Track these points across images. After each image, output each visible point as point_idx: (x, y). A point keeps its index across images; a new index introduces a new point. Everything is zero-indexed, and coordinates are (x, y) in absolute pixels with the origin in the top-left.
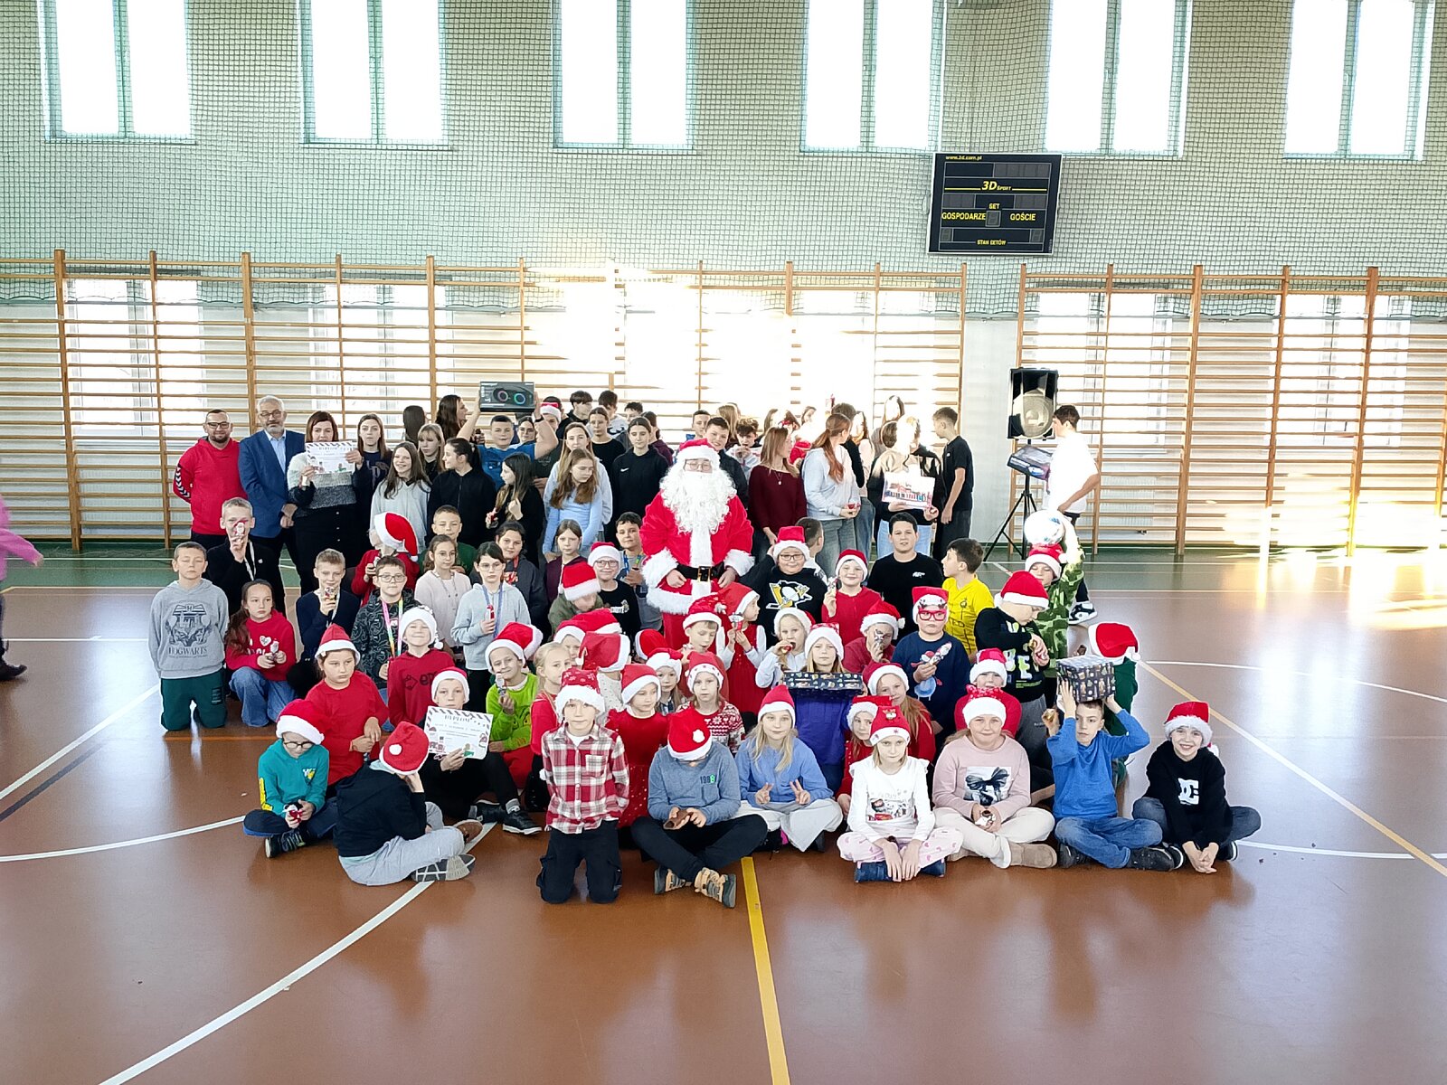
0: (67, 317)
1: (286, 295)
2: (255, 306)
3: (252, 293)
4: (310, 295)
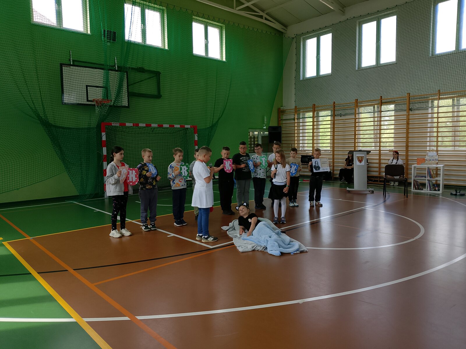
0: (357, 117)
1: (421, 105)
2: (410, 110)
4: (430, 104)
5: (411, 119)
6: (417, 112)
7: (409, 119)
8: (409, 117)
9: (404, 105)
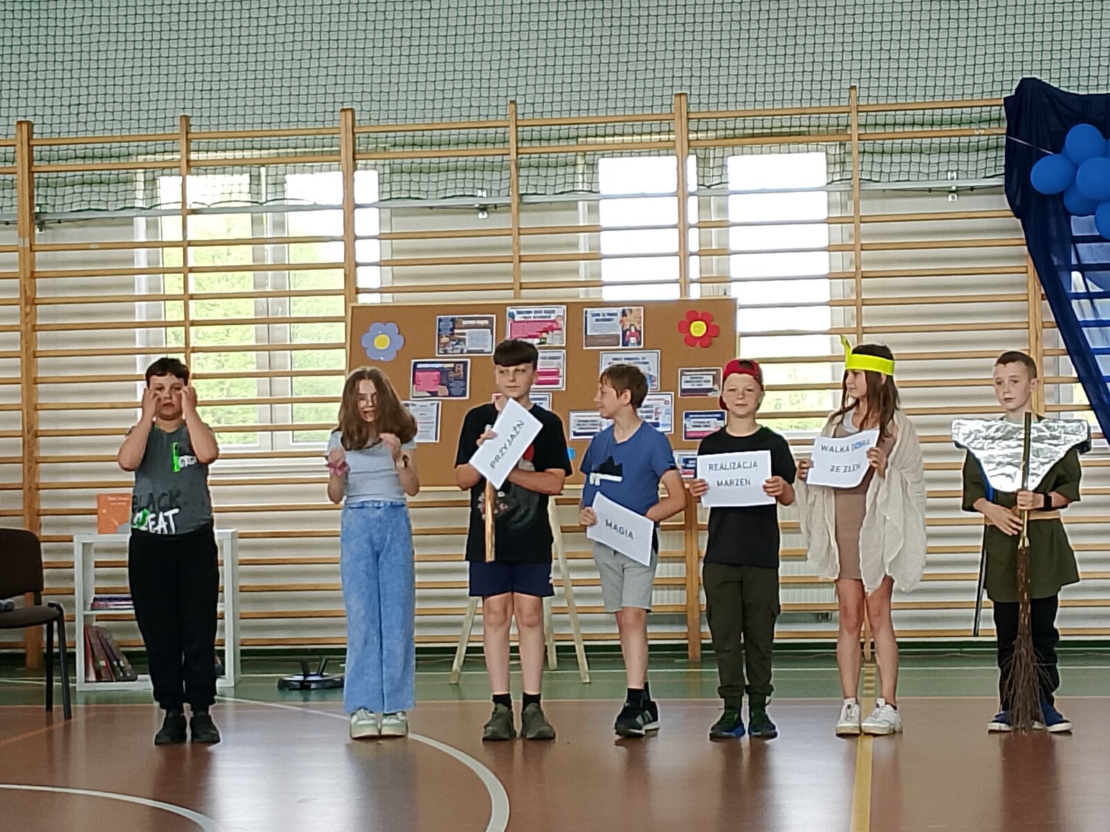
1: (94, 196)
2: (39, 220)
3: (31, 197)
4: (140, 194)
5: (44, 275)
6: (71, 235)
7: (33, 275)
8: (33, 263)
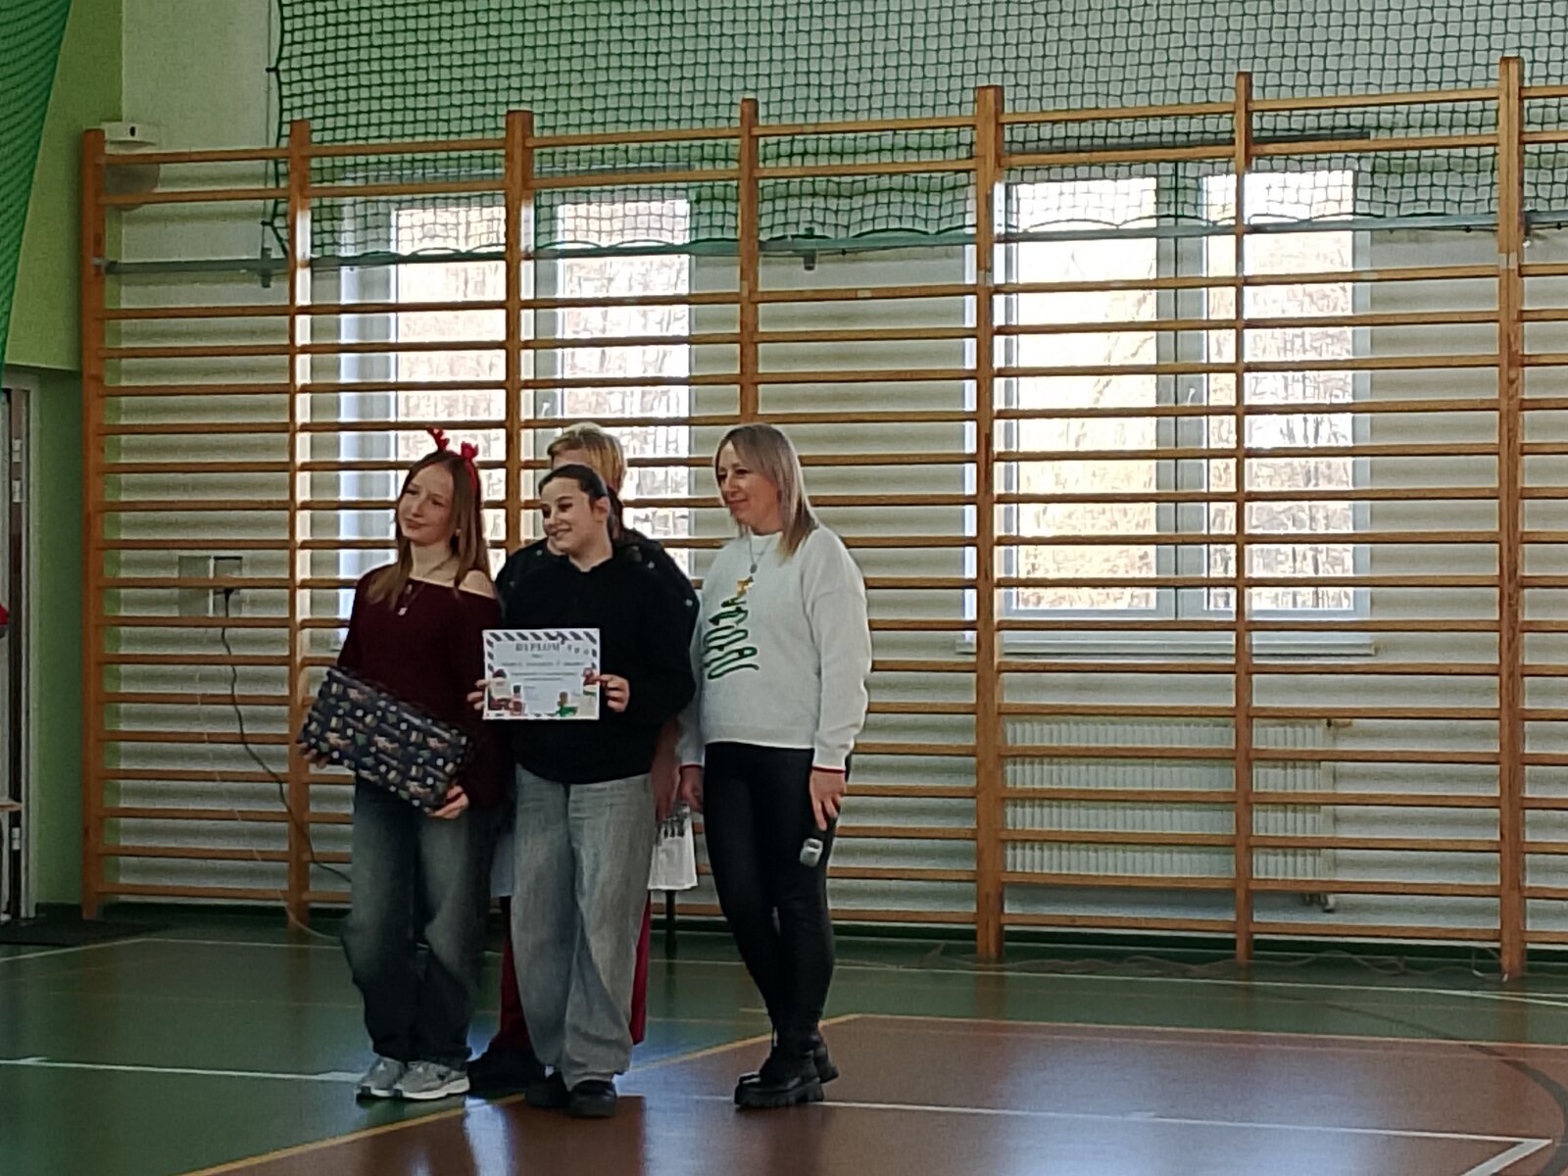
9: (1455, 179)
